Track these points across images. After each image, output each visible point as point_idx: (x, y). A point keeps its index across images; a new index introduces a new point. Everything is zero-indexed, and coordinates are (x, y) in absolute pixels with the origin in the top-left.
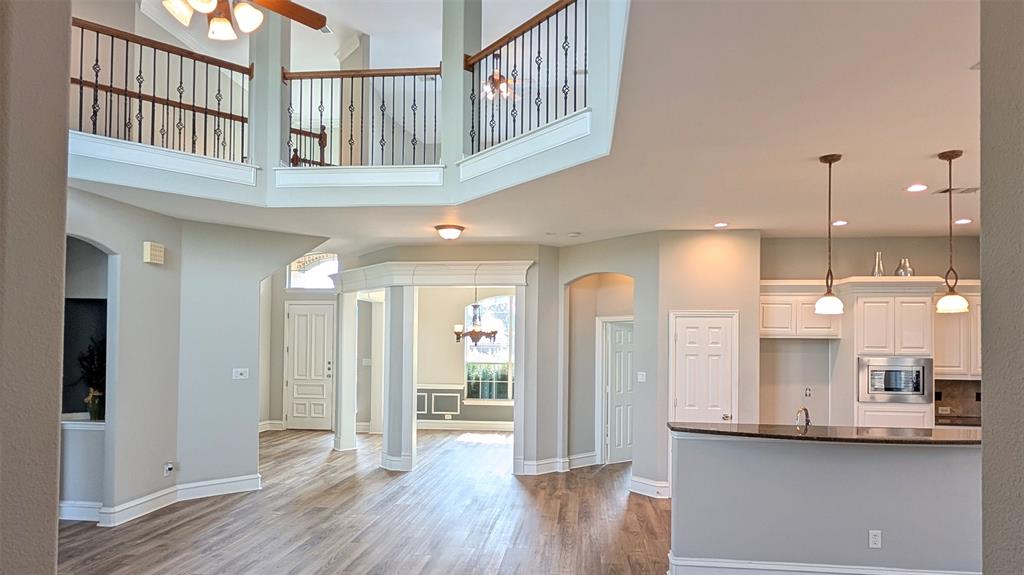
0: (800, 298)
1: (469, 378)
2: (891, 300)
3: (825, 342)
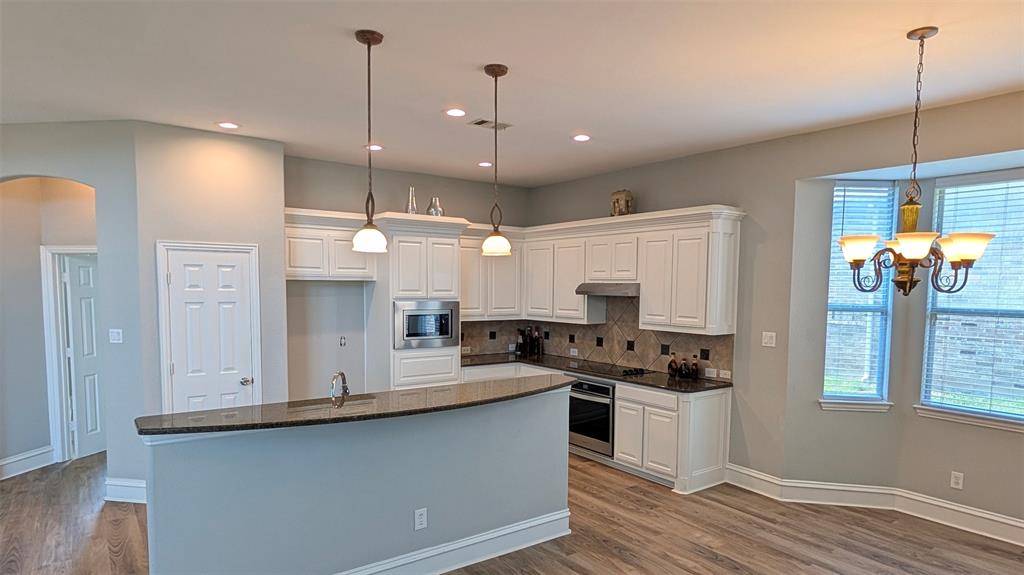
0: (332, 233)
2: (423, 240)
3: (360, 285)
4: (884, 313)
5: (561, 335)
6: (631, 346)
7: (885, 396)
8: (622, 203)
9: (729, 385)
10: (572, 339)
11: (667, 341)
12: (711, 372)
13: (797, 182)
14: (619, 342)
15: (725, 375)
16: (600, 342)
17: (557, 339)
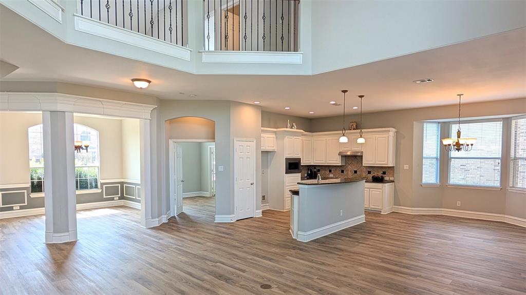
1: (32, 179)
3: (267, 153)
4: (437, 159)
5: (325, 170)
6: (356, 172)
7: (438, 182)
8: (355, 126)
9: (394, 182)
10: (330, 171)
11: (370, 169)
12: (387, 178)
13: (414, 122)
14: (351, 171)
15: (392, 179)
16: (343, 171)
17: (323, 172)
